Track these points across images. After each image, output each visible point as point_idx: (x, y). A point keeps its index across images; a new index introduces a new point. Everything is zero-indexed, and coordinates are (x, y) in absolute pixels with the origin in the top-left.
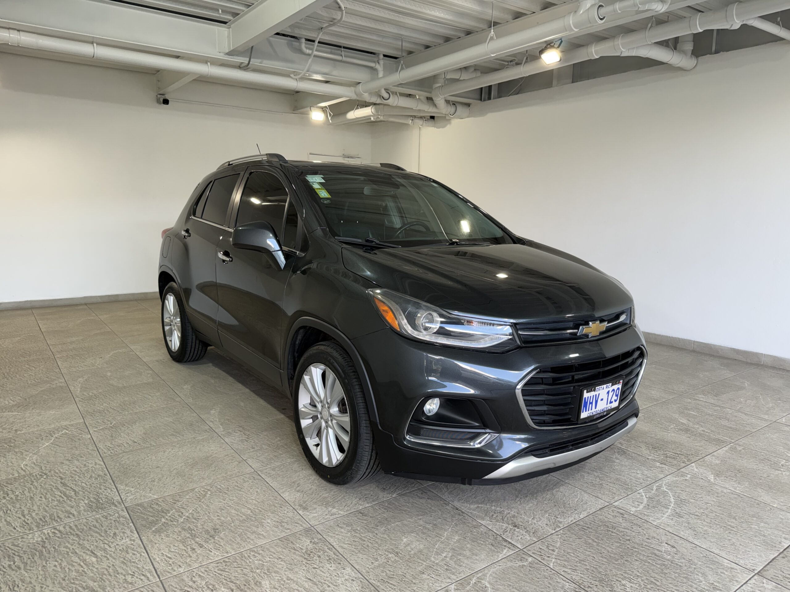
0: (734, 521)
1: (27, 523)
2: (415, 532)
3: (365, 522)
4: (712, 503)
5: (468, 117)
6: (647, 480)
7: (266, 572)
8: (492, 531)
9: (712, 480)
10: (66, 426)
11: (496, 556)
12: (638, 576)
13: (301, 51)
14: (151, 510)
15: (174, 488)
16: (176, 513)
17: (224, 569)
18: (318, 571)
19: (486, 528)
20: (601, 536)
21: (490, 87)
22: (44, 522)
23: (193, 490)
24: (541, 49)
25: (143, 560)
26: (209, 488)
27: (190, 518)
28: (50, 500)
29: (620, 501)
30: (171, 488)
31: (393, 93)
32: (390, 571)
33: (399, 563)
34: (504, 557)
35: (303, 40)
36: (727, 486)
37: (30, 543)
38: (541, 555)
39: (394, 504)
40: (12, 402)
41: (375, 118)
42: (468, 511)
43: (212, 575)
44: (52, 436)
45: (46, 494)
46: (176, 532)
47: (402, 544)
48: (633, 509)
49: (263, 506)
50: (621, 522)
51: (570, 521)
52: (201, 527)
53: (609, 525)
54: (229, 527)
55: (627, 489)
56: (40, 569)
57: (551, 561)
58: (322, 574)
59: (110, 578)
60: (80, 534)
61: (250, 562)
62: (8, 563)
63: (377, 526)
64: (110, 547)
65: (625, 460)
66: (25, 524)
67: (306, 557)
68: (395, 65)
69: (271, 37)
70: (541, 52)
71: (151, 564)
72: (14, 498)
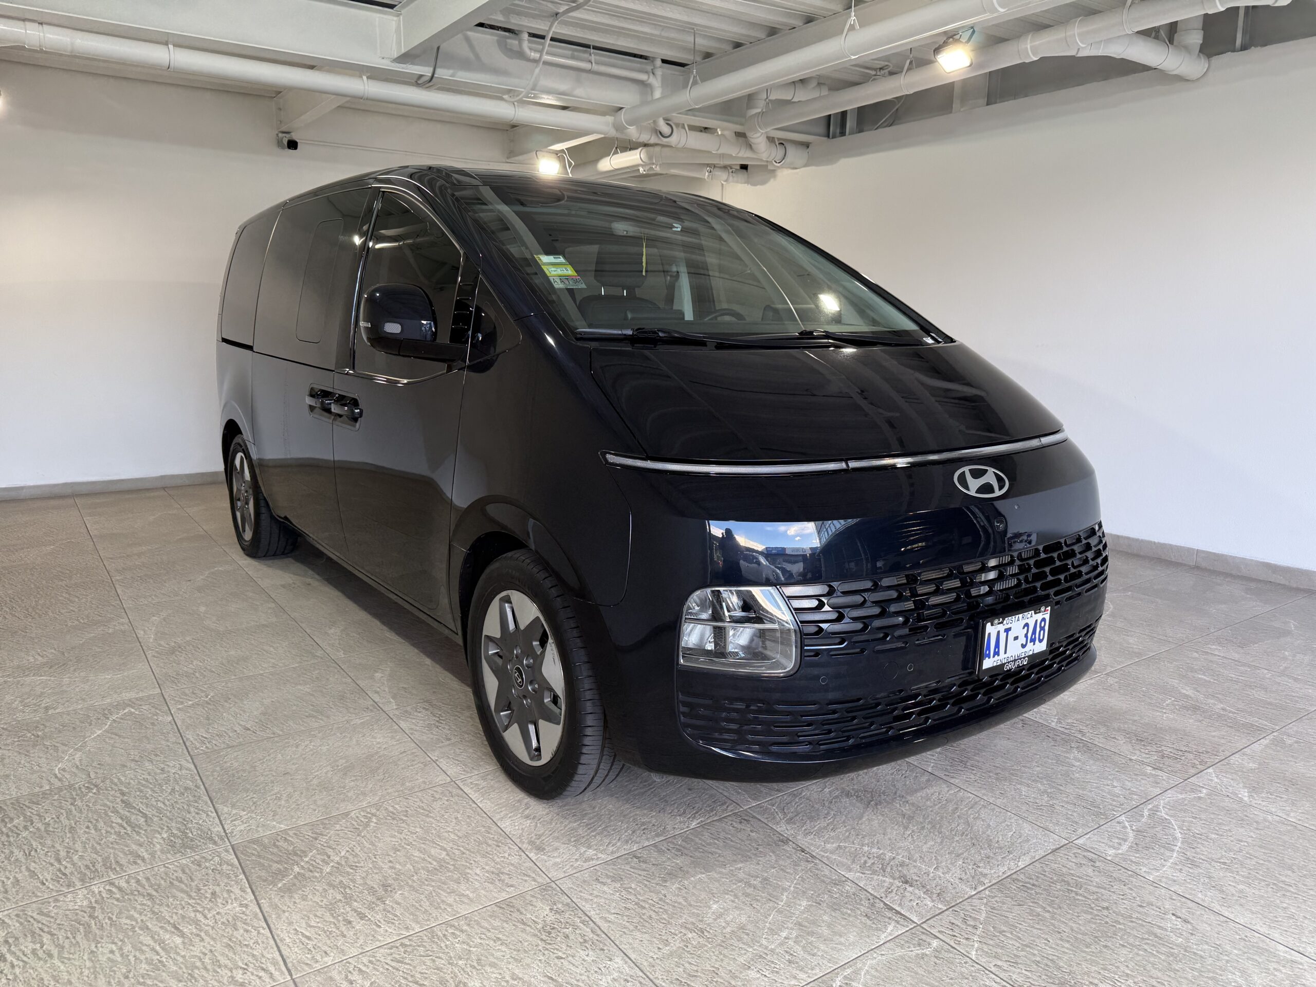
0: (1289, 873)
1: (65, 874)
2: (732, 891)
3: (643, 873)
4: (1250, 840)
5: (806, 165)
6: (1132, 799)
7: (475, 964)
8: (866, 890)
9: (1246, 799)
10: (130, 700)
11: (875, 938)
12: (1127, 975)
13: (521, 55)
14: (275, 850)
15: (315, 810)
16: (318, 856)
17: (403, 958)
18: (565, 963)
19: (855, 886)
20: (1057, 901)
21: (844, 114)
22: (94, 872)
23: (347, 814)
24: (937, 46)
25: (263, 942)
26: (374, 811)
27: (342, 865)
28: (103, 832)
29: (1087, 836)
30: (310, 811)
31: (677, 125)
32: (690, 963)
33: (706, 948)
34: (888, 939)
35: (526, 36)
36: (1273, 810)
37: (70, 910)
38: (954, 936)
39: (692, 840)
40: (40, 658)
41: (647, 168)
42: (823, 854)
43: (381, 969)
44: (108, 718)
45: (97, 820)
46: (318, 891)
47: (709, 915)
48: (1111, 852)
49: (468, 844)
50: (1092, 874)
51: (1001, 874)
52: (361, 882)
53: (1071, 881)
54: (410, 882)
55: (1098, 814)
56: (85, 958)
57: (973, 946)
58: (571, 967)
59: (206, 975)
60: (154, 893)
61: (446, 946)
62: (31, 946)
63: (666, 881)
64: (205, 917)
65: (1092, 762)
66: (60, 875)
67: (544, 937)
68: (681, 77)
69: (470, 30)
70: (937, 50)
71: (275, 949)
72: (43, 828)
